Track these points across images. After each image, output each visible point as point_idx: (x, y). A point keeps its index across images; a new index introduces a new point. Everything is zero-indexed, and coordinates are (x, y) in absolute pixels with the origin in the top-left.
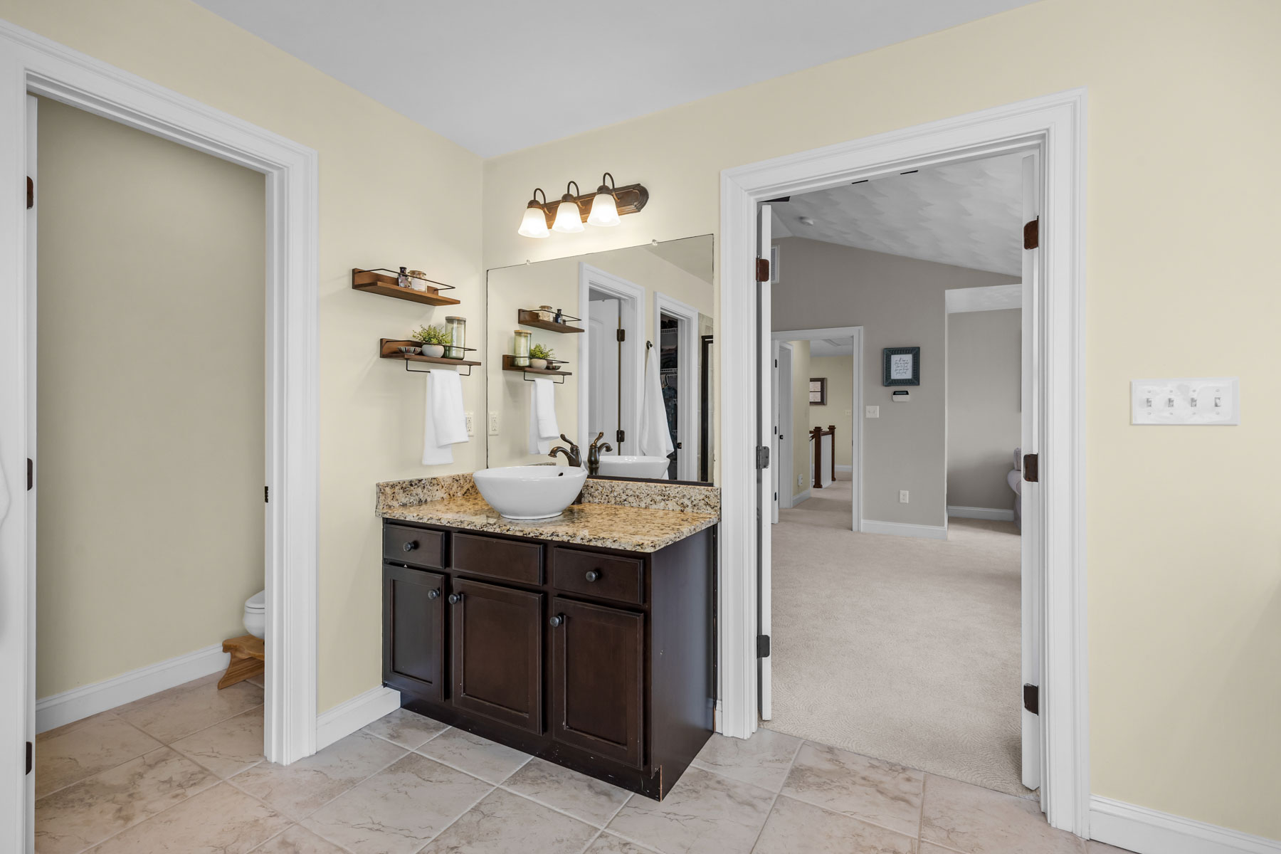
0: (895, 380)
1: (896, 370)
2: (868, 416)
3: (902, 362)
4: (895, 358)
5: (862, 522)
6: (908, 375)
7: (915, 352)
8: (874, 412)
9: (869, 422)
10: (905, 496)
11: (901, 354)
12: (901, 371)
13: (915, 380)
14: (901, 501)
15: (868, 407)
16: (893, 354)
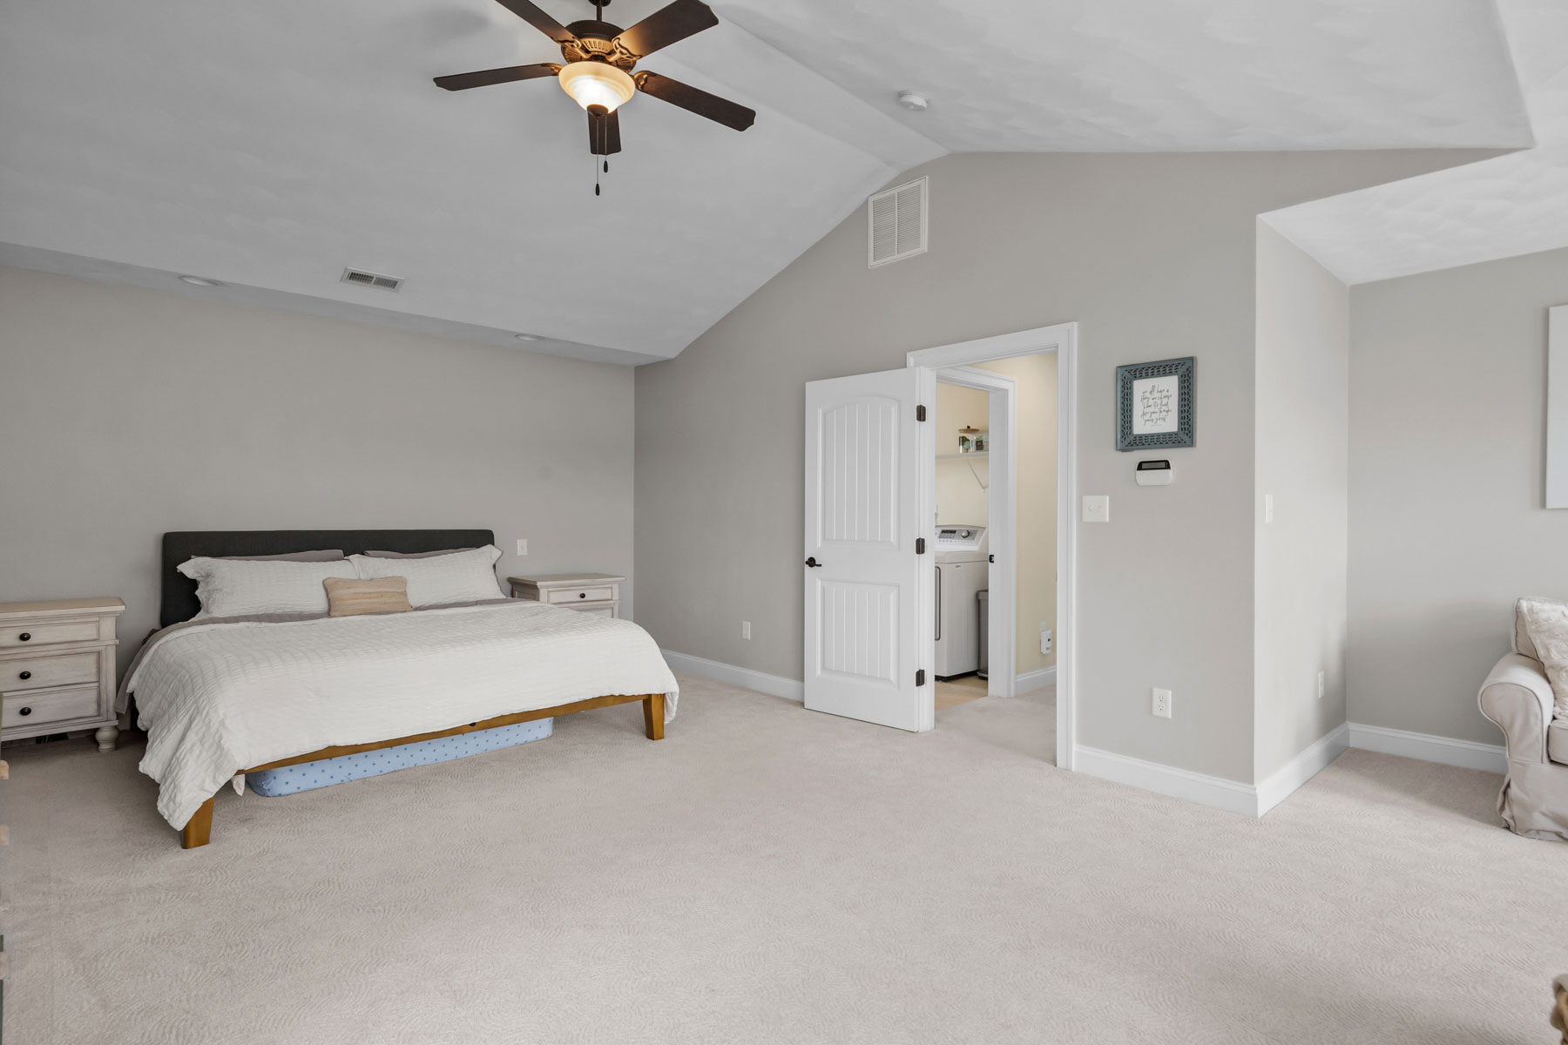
0: (1140, 437)
1: (1144, 414)
2: (1087, 518)
3: (1156, 395)
4: (1140, 387)
5: (1074, 752)
6: (1171, 425)
7: (1184, 370)
8: (1100, 508)
9: (1089, 531)
10: (1164, 703)
11: (1153, 375)
12: (1154, 416)
13: (1185, 435)
14: (1156, 712)
15: (1087, 499)
16: (1135, 378)
